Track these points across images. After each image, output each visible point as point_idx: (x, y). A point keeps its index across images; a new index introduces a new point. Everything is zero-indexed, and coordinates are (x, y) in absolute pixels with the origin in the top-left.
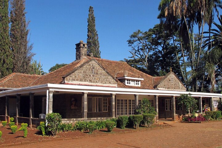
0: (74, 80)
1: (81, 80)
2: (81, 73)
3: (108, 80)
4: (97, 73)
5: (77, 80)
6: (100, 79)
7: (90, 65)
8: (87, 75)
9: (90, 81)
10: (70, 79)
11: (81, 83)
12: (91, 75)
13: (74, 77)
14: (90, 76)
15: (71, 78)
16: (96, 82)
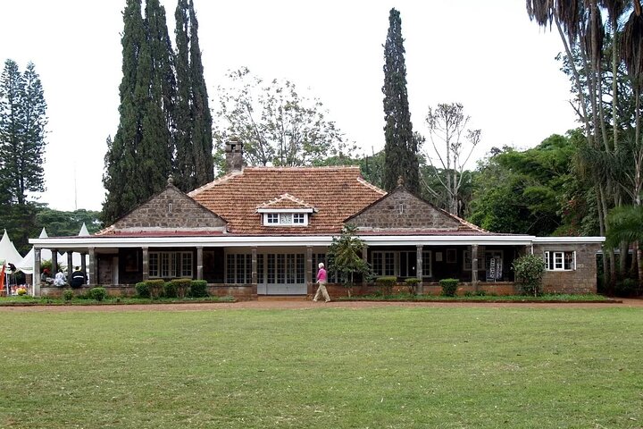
0: (132, 226)
1: (145, 225)
2: (144, 212)
3: (203, 220)
4: (179, 211)
5: (137, 225)
6: (184, 220)
7: (163, 197)
8: (158, 216)
9: (165, 225)
10: (123, 225)
11: (145, 229)
12: (166, 215)
13: (130, 220)
14: (164, 216)
15: (125, 223)
16: (178, 225)
